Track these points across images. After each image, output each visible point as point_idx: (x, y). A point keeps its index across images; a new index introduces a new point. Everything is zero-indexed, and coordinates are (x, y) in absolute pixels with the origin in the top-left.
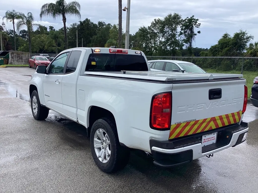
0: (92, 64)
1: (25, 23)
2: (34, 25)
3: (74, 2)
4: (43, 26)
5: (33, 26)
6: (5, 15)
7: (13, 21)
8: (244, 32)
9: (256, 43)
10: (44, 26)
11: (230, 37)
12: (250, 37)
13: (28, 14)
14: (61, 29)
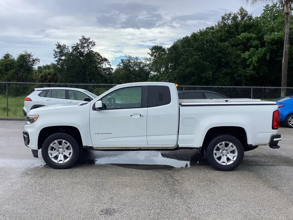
8: (29, 54)
9: (45, 66)
11: (12, 58)
12: (36, 60)
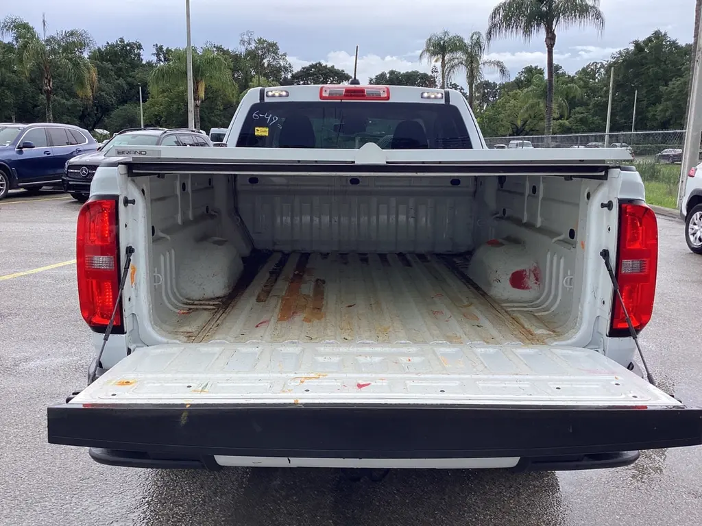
0: (256, 133)
1: (464, 62)
2: (484, 64)
4: (533, 66)
5: (481, 66)
7: (441, 60)
10: (536, 67)
14: (583, 69)
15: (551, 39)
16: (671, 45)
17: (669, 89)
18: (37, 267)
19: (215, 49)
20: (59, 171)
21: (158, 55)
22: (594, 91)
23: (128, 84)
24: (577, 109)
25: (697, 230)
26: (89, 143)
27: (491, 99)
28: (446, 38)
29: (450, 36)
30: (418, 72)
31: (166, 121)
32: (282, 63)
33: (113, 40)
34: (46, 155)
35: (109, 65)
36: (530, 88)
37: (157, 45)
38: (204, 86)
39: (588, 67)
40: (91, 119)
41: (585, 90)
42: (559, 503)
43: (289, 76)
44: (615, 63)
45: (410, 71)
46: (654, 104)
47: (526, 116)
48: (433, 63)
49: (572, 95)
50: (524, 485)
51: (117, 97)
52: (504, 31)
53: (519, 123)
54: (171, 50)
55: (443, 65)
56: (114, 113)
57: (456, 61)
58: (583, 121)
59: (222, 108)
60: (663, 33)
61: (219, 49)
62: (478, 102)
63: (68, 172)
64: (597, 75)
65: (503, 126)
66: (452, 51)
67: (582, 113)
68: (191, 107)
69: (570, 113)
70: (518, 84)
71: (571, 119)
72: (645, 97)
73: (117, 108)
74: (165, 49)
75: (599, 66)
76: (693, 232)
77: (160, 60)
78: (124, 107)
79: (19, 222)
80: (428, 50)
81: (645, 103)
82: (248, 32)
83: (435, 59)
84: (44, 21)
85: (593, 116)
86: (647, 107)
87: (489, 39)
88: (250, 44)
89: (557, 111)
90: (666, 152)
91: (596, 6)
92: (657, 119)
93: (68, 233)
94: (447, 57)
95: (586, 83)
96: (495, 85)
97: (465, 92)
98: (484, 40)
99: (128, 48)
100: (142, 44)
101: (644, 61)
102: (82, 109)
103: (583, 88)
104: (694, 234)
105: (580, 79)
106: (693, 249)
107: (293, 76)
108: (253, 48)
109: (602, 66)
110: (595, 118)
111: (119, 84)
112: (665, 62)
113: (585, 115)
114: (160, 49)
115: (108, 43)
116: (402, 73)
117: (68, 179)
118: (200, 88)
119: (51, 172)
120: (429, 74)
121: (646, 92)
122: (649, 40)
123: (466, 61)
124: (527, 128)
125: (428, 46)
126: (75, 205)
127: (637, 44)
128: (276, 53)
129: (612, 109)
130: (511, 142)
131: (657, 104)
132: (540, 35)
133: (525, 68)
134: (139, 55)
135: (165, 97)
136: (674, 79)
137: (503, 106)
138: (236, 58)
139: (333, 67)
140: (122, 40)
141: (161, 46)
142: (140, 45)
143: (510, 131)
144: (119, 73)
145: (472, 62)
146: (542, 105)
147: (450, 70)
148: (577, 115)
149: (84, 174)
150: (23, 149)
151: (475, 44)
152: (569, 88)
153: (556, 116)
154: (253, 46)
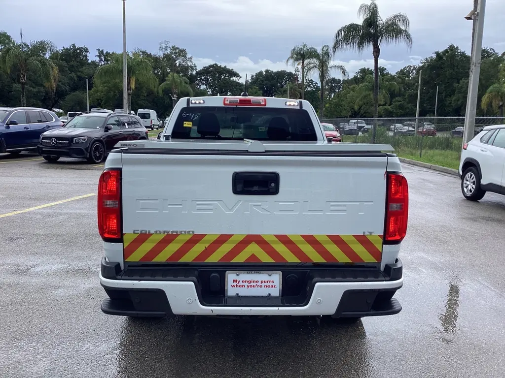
0: (185, 126)
1: (317, 66)
2: (331, 67)
3: (397, 16)
4: (366, 68)
5: (330, 69)
6: (290, 55)
7: (301, 64)
10: (368, 69)
13: (323, 49)
15: (377, 52)
16: (460, 55)
17: (460, 85)
18: (29, 207)
19: (141, 53)
20: (36, 141)
21: (100, 56)
22: (409, 86)
23: (78, 77)
24: (397, 99)
25: (469, 185)
26: (55, 121)
27: (337, 90)
28: (305, 49)
29: (308, 47)
30: (285, 71)
31: (105, 104)
32: (189, 64)
33: (68, 46)
34: (25, 130)
35: (64, 63)
36: (364, 84)
37: (99, 49)
38: (134, 80)
39: (404, 69)
40: (50, 102)
41: (402, 85)
42: (364, 344)
43: (194, 73)
44: (423, 67)
45: (280, 70)
46: (450, 96)
47: (361, 103)
48: (296, 66)
49: (393, 89)
50: (345, 335)
51: (70, 87)
52: (345, 46)
53: (356, 108)
54: (109, 53)
55: (303, 68)
56: (68, 98)
57: (312, 65)
58: (401, 107)
59: (146, 95)
60: (456, 47)
61: (144, 53)
62: (327, 93)
63: (42, 141)
64: (411, 75)
65: (345, 109)
66: (309, 58)
67: (401, 101)
68: (126, 95)
69: (391, 101)
70: (356, 80)
71: (392, 105)
72: (444, 91)
73: (70, 94)
74: (105, 52)
75: (412, 69)
76: (466, 186)
77: (101, 60)
78: (75, 93)
79: (10, 176)
80: (292, 57)
81: (444, 94)
82: (166, 41)
83: (297, 63)
84: (21, 34)
85: (408, 103)
86: (445, 97)
87: (334, 51)
88: (166, 50)
89: (383, 100)
90: (458, 129)
91: (407, 30)
92: (452, 106)
93: (45, 185)
94: (305, 62)
95: (403, 80)
96: (339, 80)
97: (318, 85)
98: (331, 51)
99: (79, 51)
100: (88, 49)
101: (442, 66)
102: (44, 94)
103: (401, 83)
104: (467, 187)
105: (398, 77)
106: (466, 197)
107: (197, 73)
108: (169, 53)
109: (414, 69)
110: (410, 105)
111: (71, 77)
112: (457, 66)
113: (402, 102)
114: (101, 53)
115: (64, 48)
116: (274, 71)
117: (42, 146)
118: (131, 81)
119: (29, 141)
120: (294, 72)
121: (445, 87)
122: (446, 51)
123: (319, 66)
124: (362, 112)
125: (292, 54)
126: (47, 165)
127: (438, 54)
128: (185, 57)
129: (421, 99)
130: (351, 121)
131: (452, 96)
132: (369, 49)
133: (361, 69)
134: (86, 56)
135: (105, 86)
136: (463, 79)
137: (345, 96)
138: (156, 60)
139: (225, 67)
140: (74, 46)
141: (103, 50)
142: (87, 49)
143: (350, 114)
144: (72, 69)
145: (323, 66)
146: (372, 96)
147: (308, 72)
148: (397, 103)
149: (53, 143)
150: (10, 125)
151: (325, 54)
152: (390, 84)
153: (382, 103)
154: (169, 51)
